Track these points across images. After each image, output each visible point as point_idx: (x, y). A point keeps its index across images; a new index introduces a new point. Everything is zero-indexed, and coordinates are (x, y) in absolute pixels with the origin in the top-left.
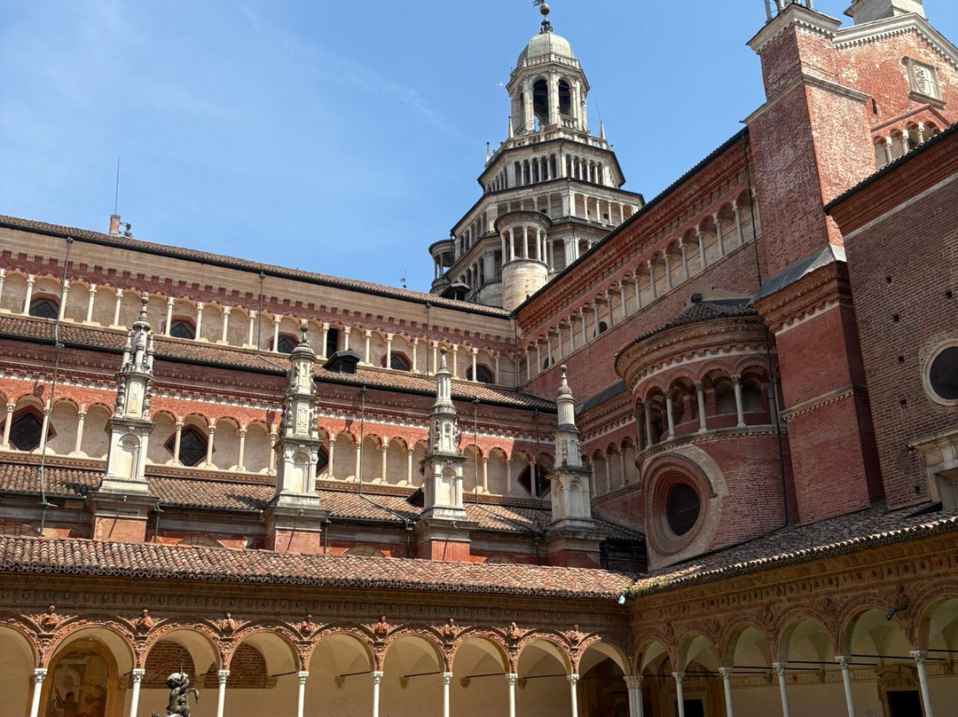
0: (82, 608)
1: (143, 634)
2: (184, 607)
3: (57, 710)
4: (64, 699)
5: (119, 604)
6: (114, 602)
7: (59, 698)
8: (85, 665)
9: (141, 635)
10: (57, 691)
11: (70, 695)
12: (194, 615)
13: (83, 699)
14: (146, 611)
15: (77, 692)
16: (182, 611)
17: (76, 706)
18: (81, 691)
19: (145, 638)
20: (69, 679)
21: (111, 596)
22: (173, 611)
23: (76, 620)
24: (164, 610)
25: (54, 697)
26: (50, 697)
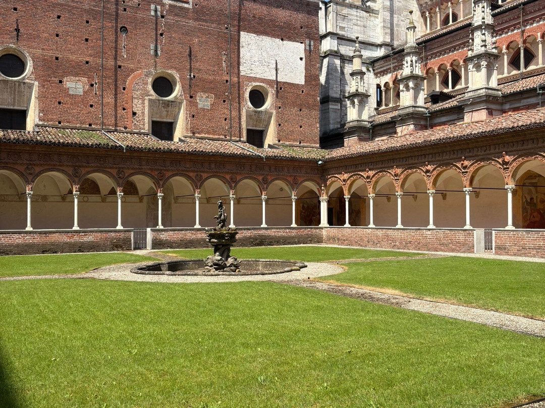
0: (477, 156)
1: (506, 166)
2: (525, 147)
3: (527, 207)
4: (529, 201)
5: (492, 151)
6: (490, 150)
7: (526, 201)
8: (537, 182)
9: (505, 167)
10: (525, 197)
11: (531, 199)
12: (532, 151)
13: (538, 200)
14: (504, 153)
15: (535, 198)
16: (525, 150)
17: (535, 205)
18: (537, 197)
19: (508, 168)
20: (530, 190)
21: (488, 147)
22: (520, 150)
23: (476, 162)
24: (515, 151)
25: (524, 200)
26: (522, 201)
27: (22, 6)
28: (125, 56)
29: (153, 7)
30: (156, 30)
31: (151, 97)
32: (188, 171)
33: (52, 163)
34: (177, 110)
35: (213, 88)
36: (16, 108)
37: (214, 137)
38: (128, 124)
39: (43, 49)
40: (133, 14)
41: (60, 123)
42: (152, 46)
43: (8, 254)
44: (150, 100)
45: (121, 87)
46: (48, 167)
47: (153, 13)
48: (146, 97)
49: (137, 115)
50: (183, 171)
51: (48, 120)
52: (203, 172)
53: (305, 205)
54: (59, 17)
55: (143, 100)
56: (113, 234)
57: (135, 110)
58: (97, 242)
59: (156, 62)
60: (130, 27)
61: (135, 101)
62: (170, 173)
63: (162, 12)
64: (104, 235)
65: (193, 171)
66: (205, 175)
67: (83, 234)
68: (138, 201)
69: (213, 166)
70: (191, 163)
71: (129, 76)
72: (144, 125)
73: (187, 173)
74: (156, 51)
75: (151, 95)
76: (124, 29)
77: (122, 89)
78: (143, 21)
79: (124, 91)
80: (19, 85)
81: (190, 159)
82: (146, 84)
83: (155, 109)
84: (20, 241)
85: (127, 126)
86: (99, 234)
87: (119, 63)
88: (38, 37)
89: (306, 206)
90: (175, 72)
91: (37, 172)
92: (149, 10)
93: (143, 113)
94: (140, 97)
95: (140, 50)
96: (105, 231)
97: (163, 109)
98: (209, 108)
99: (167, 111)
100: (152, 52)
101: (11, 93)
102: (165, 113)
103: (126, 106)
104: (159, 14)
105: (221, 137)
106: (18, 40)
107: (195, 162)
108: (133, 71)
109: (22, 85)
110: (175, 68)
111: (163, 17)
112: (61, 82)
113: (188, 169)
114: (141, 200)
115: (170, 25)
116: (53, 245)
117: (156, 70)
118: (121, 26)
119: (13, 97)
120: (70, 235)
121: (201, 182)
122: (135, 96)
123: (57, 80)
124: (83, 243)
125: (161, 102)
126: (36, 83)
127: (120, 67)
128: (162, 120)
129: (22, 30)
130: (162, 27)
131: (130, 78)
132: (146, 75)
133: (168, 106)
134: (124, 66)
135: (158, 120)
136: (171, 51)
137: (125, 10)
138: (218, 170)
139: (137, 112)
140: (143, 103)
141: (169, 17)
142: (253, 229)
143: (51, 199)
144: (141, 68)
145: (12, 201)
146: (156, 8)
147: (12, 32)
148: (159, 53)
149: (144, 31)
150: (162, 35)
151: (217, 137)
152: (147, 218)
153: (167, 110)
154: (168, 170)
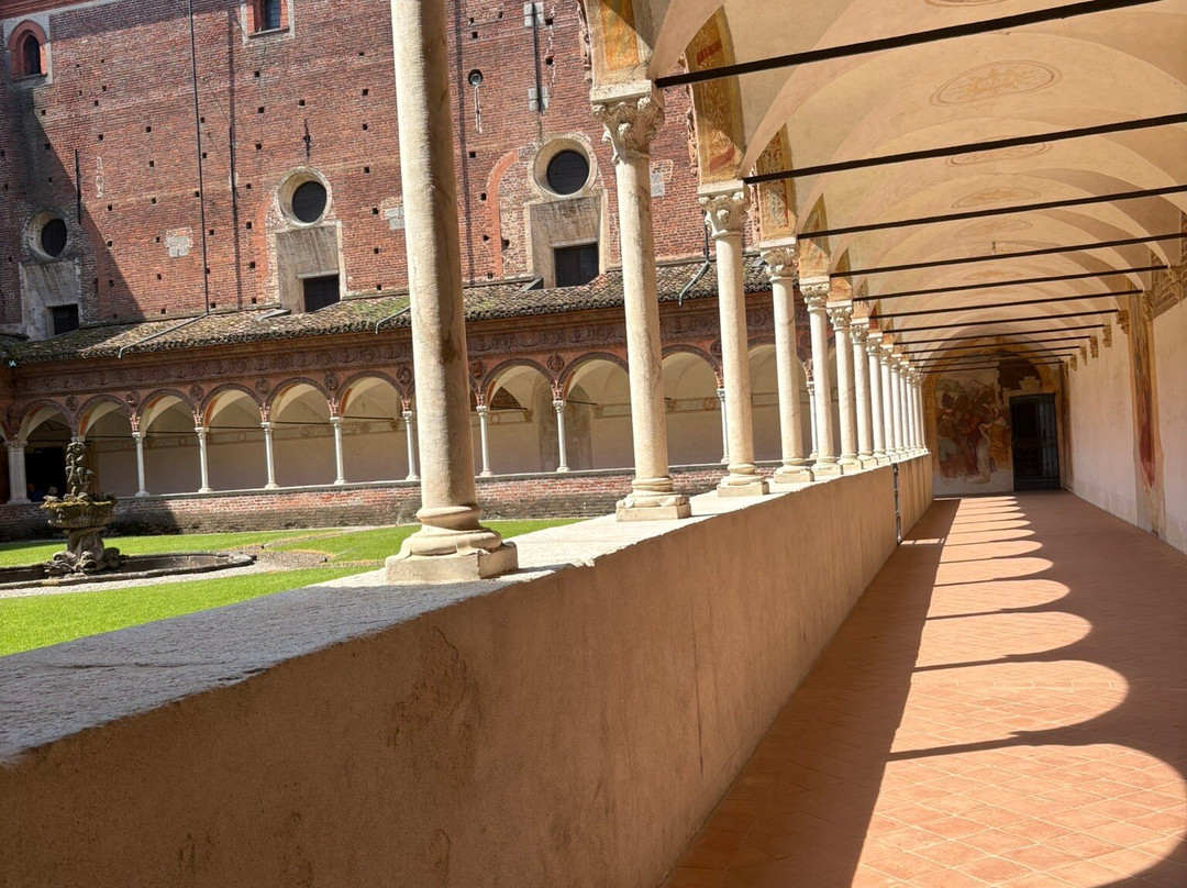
27: (311, 94)
28: (481, 130)
29: (527, 8)
30: (537, 55)
31: (534, 202)
32: (533, 352)
33: (291, 369)
34: (594, 214)
35: (670, 145)
36: (324, 273)
37: (677, 258)
38: (495, 266)
39: (345, 160)
40: (491, 38)
41: (379, 287)
42: (532, 93)
43: (239, 530)
44: (533, 208)
45: (478, 194)
46: (287, 377)
47: (528, 22)
48: (525, 204)
49: (510, 246)
50: (521, 353)
51: (361, 287)
52: (565, 350)
53: (952, 394)
54: (365, 92)
55: (520, 210)
56: (394, 491)
57: (506, 236)
58: (369, 508)
59: (540, 123)
60: (488, 67)
61: (505, 217)
62: (495, 362)
63: (546, 12)
64: (380, 494)
65: (540, 352)
66: (568, 357)
67: (345, 493)
68: (523, 419)
69: (584, 333)
70: (536, 334)
71: (489, 169)
72: (524, 262)
73: (531, 358)
74: (539, 99)
75: (536, 197)
76: (476, 75)
77: (479, 198)
78: (511, 46)
79: (484, 202)
80: (317, 233)
81: (531, 327)
82: (525, 175)
83: (549, 223)
84: (254, 509)
85: (494, 271)
86: (370, 493)
87: (470, 148)
88: (337, 138)
89: (954, 395)
90: (580, 133)
91: (272, 388)
92: (521, 18)
93: (522, 238)
94: (515, 206)
95: (510, 107)
96: (382, 486)
97: (566, 220)
98: (663, 193)
99: (576, 222)
100: (532, 105)
101: (310, 249)
102: (571, 227)
103: (489, 231)
104: (541, 18)
105: (696, 254)
106: (308, 155)
107: (543, 330)
108: (496, 156)
109: (320, 231)
110: (582, 125)
111: (549, 22)
112: (376, 211)
113: (529, 349)
114: (528, 415)
115: (565, 35)
116: (300, 514)
117: (541, 141)
118: (470, 70)
119: (314, 255)
120: (325, 494)
121: (561, 371)
122: (504, 207)
123: (369, 210)
124: (346, 510)
125: (556, 206)
126: (339, 224)
127: (473, 155)
128: (571, 243)
129: (313, 138)
130: (548, 44)
131: (492, 172)
132: (522, 157)
133: (572, 210)
134: (481, 151)
135: (564, 244)
136: (571, 89)
137: (475, 35)
138: (596, 342)
139: (510, 239)
140: (520, 218)
141: (562, 18)
142: (688, 470)
143: (376, 427)
144: (512, 146)
145: (318, 437)
146: (534, 8)
147: (298, 144)
148: (546, 101)
149: (512, 66)
150: (549, 61)
151: (684, 256)
152: (541, 453)
153: (574, 219)
154: (490, 357)
